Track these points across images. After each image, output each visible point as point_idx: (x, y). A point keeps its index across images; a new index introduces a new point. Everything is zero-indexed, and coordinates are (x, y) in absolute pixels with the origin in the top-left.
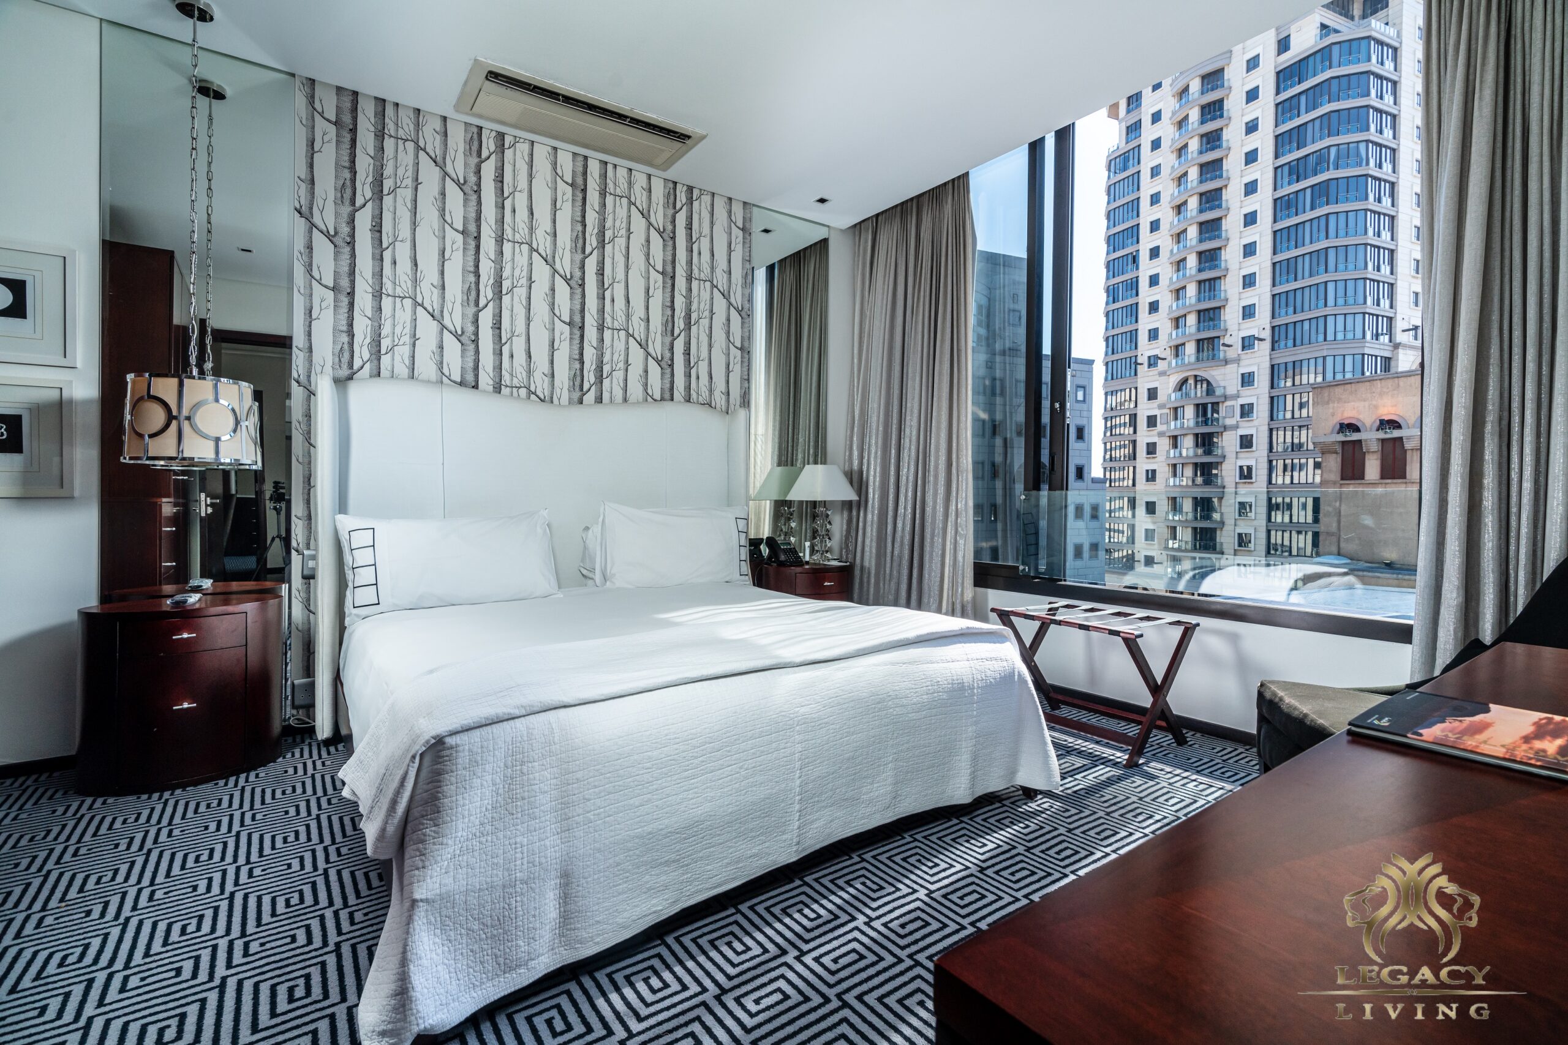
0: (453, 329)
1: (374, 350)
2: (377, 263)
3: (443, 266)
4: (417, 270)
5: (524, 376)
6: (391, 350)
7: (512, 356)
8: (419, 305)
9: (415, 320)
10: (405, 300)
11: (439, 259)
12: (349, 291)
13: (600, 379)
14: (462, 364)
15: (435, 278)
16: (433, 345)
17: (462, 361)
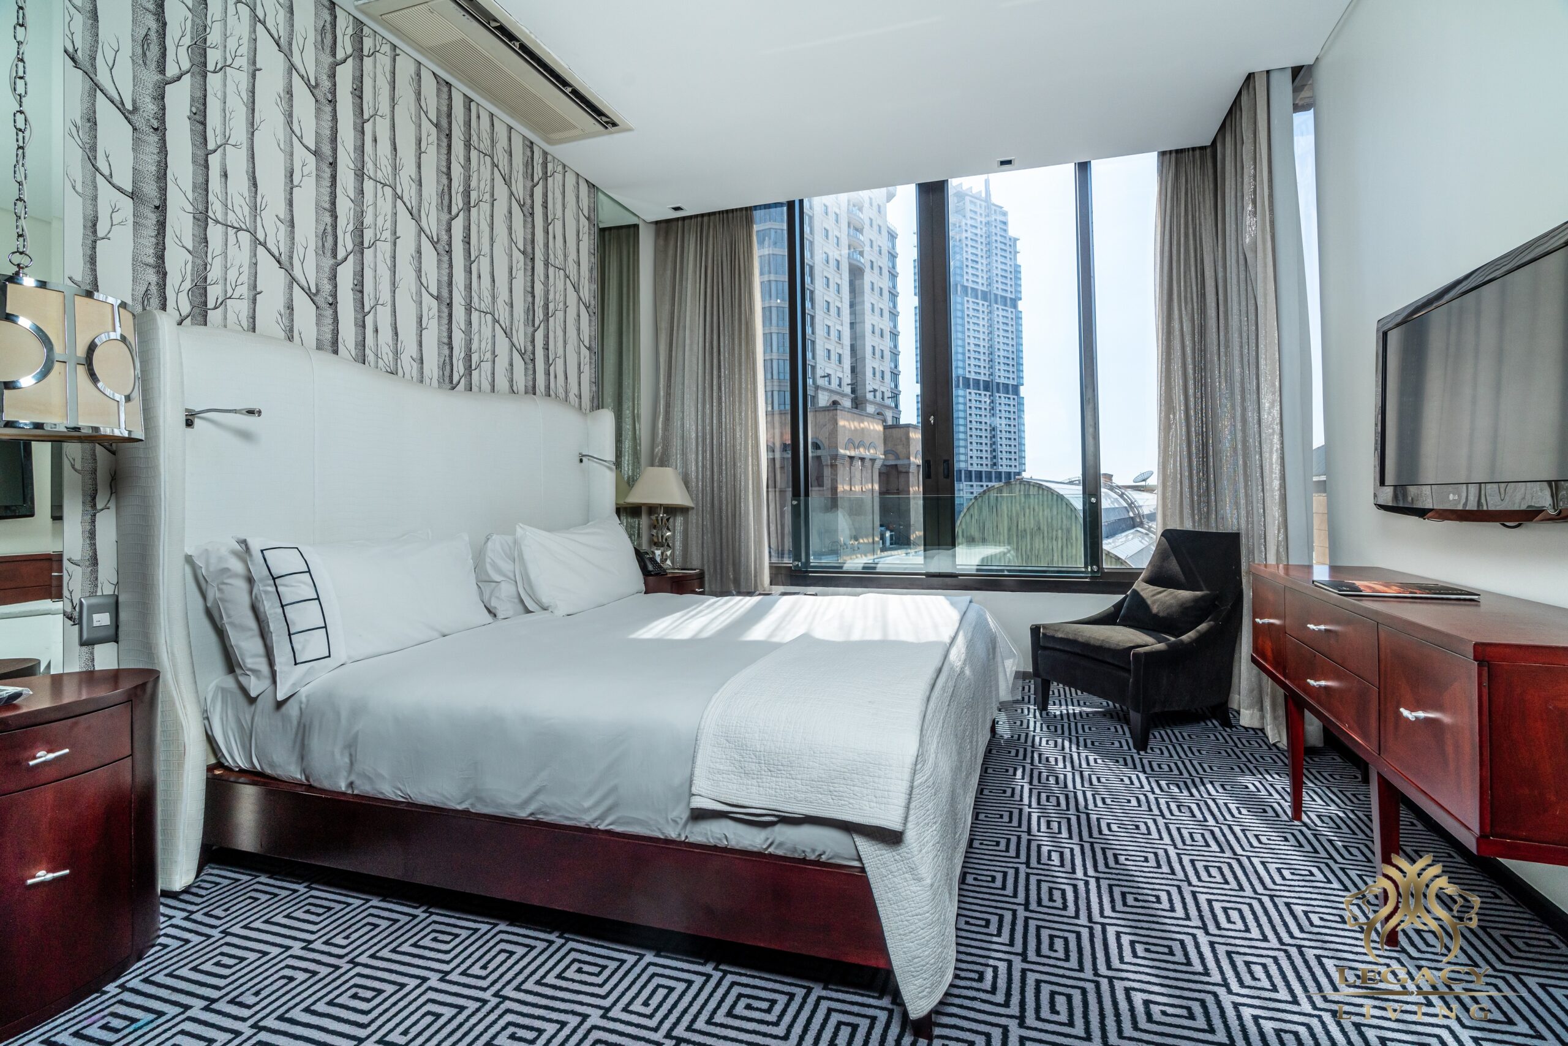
0: (305, 285)
1: (198, 300)
2: (200, 171)
3: (291, 193)
4: (256, 193)
5: (391, 359)
6: (221, 304)
7: (377, 331)
8: (260, 243)
9: (256, 264)
10: (240, 233)
11: (286, 183)
12: (157, 203)
13: (469, 369)
14: (318, 334)
15: (282, 210)
16: (280, 304)
17: (318, 330)
